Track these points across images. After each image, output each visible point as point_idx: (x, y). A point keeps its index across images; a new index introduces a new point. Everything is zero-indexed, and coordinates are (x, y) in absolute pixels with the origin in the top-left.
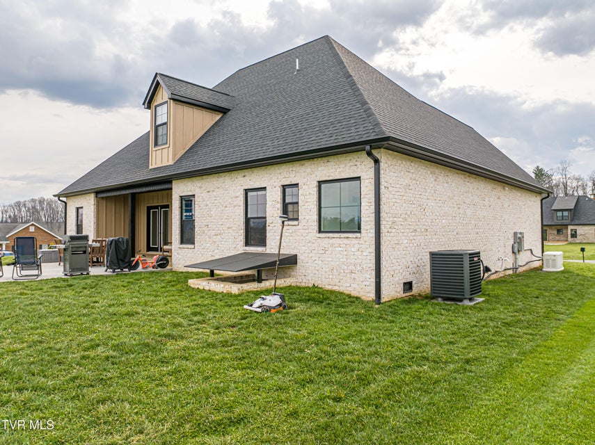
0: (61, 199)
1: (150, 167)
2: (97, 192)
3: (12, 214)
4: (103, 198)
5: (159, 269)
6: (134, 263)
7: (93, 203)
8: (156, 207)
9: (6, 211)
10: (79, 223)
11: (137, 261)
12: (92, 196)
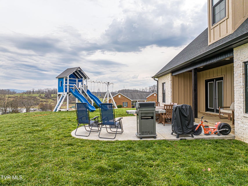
0: (155, 79)
1: (209, 44)
2: (172, 72)
3: (152, 90)
4: (176, 75)
5: (222, 136)
6: (197, 128)
7: (170, 79)
8: (212, 80)
9: (151, 89)
10: (164, 92)
11: (200, 127)
12: (170, 75)
